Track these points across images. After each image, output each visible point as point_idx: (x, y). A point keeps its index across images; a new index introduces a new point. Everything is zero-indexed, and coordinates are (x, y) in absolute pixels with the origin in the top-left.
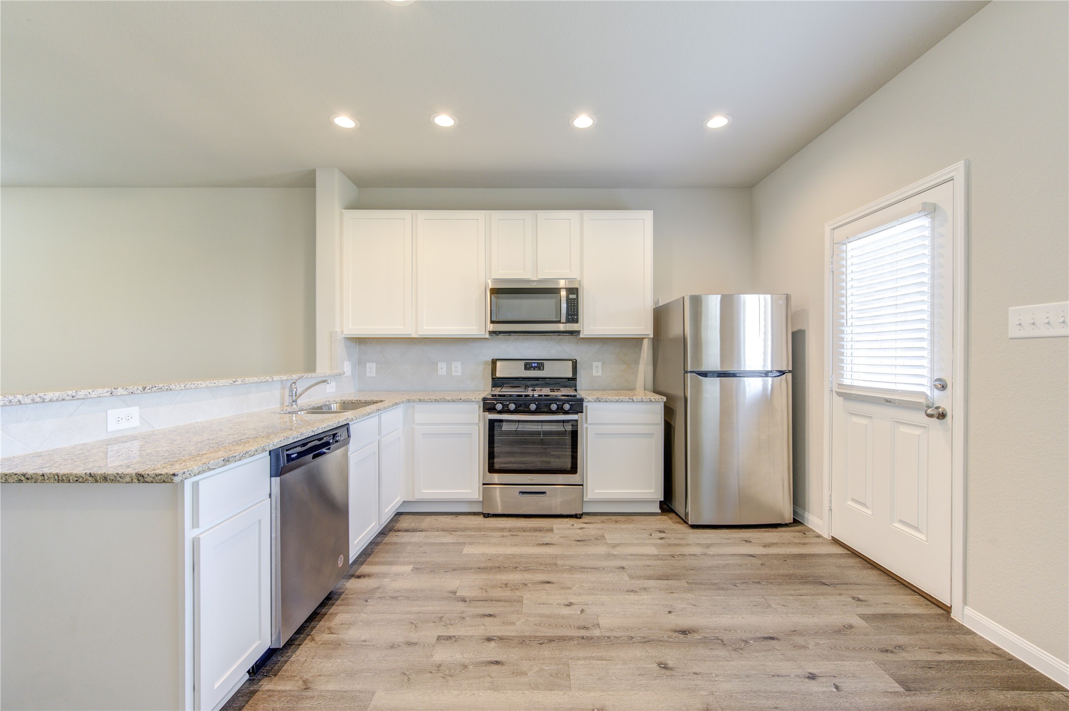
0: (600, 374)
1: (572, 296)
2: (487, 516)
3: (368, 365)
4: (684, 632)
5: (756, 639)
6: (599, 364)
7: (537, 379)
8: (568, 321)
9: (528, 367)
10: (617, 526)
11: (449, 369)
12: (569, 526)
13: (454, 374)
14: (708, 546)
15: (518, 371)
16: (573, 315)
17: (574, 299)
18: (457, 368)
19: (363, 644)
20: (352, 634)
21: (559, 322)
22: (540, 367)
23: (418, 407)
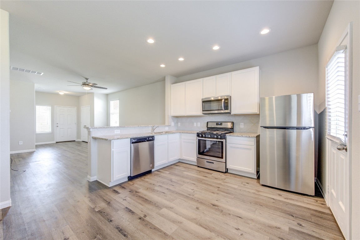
0: (243, 127)
1: (226, 101)
2: (199, 167)
3: (179, 123)
4: (214, 205)
5: (233, 215)
6: (243, 123)
7: (220, 128)
8: (225, 109)
9: (217, 124)
10: (235, 178)
11: (197, 125)
12: (218, 174)
13: (198, 126)
14: (259, 191)
15: (214, 125)
16: (226, 107)
17: (227, 102)
18: (199, 124)
19: (147, 182)
20: (147, 180)
21: (222, 110)
22: (221, 124)
23: (182, 134)
